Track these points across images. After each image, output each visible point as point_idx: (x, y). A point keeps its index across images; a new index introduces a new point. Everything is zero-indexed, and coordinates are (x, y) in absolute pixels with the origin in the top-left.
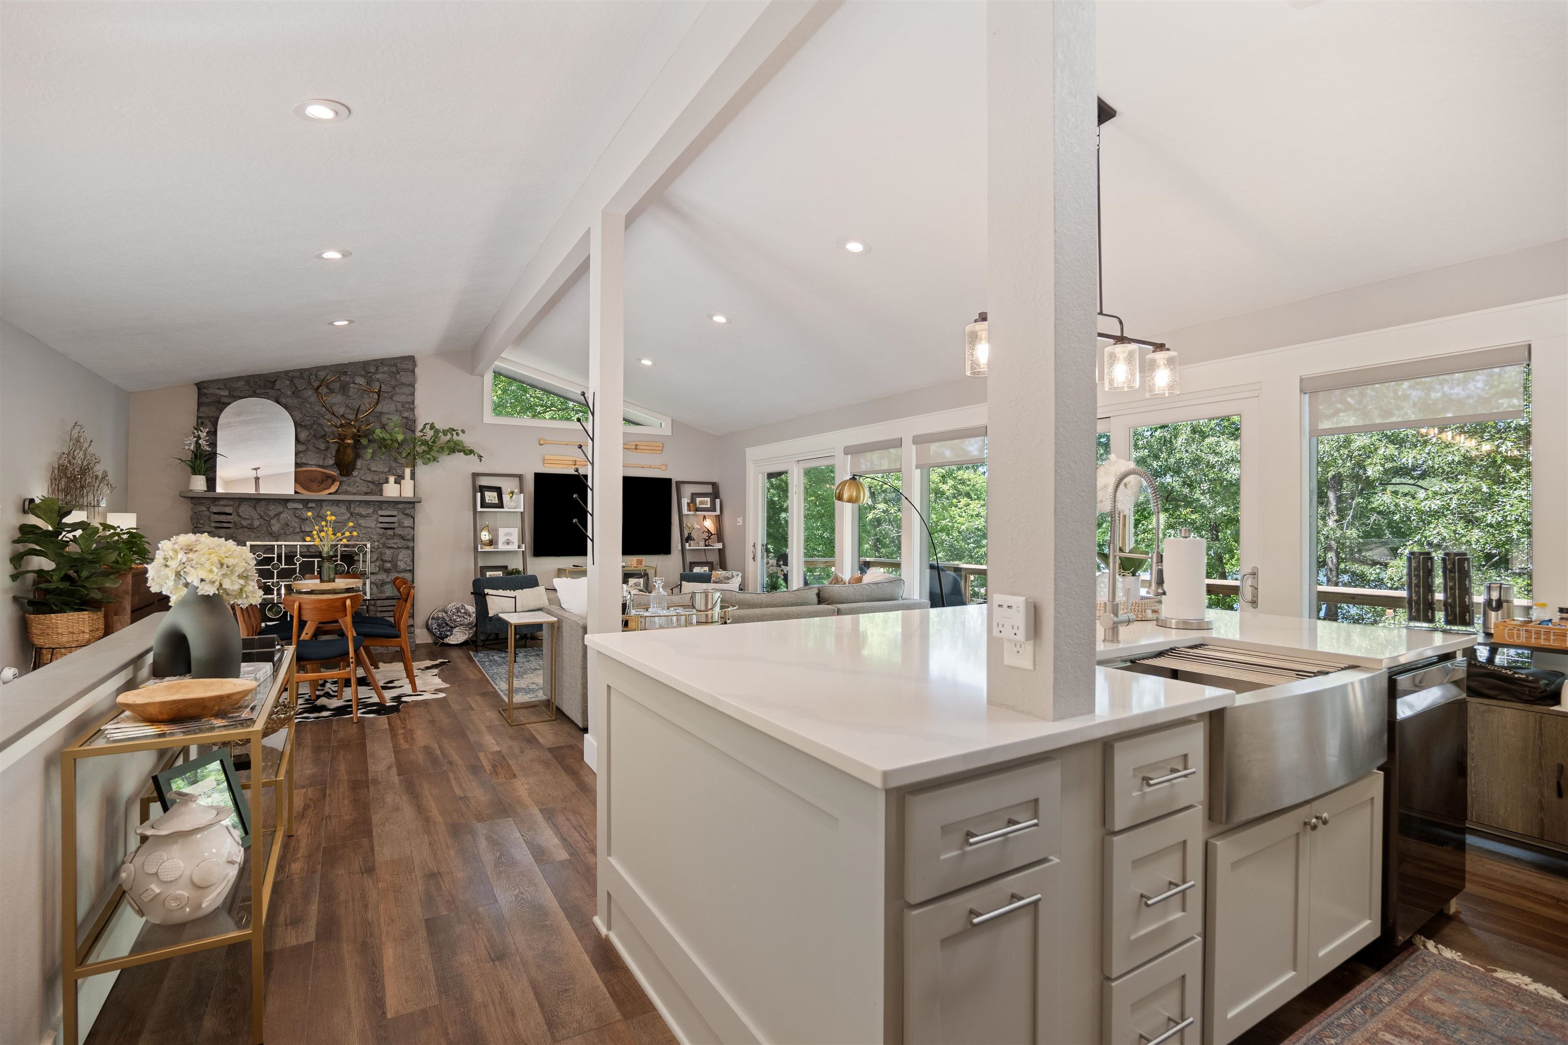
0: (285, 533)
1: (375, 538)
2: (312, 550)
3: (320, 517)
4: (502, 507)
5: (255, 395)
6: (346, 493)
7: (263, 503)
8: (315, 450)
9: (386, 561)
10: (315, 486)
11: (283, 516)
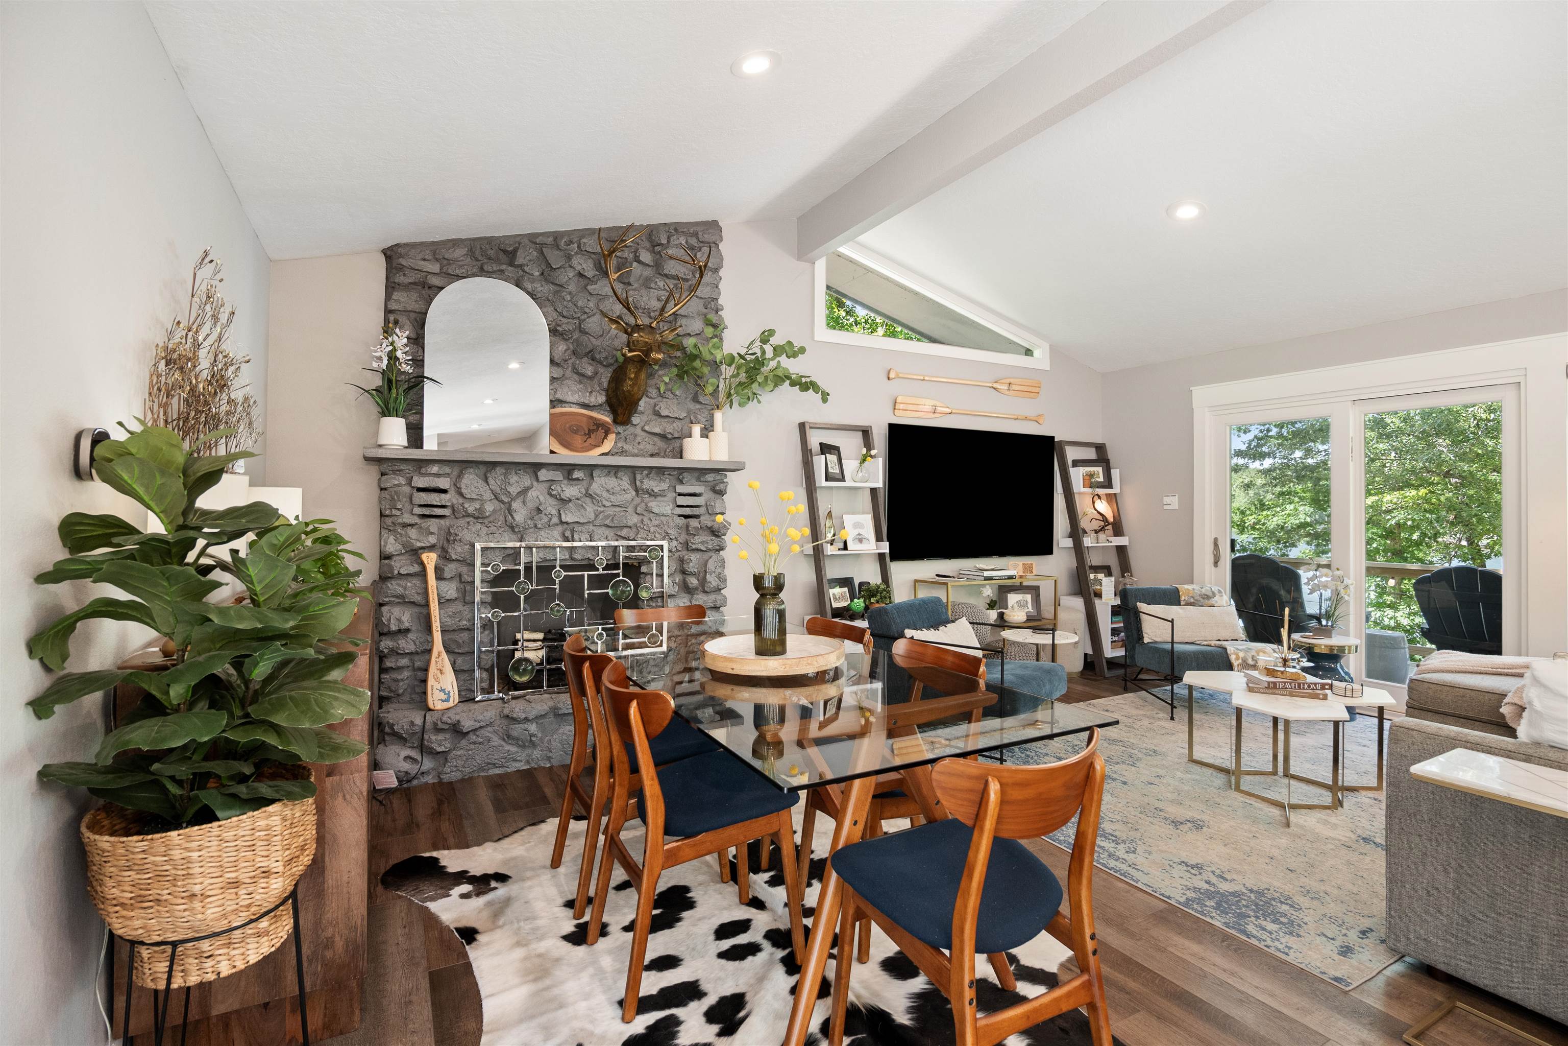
0: (536, 526)
1: (673, 532)
2: (577, 556)
3: (591, 496)
4: (843, 479)
5: (482, 272)
6: (623, 453)
7: (499, 471)
8: (575, 376)
9: (692, 574)
10: (578, 440)
11: (532, 494)
